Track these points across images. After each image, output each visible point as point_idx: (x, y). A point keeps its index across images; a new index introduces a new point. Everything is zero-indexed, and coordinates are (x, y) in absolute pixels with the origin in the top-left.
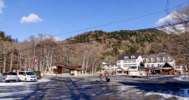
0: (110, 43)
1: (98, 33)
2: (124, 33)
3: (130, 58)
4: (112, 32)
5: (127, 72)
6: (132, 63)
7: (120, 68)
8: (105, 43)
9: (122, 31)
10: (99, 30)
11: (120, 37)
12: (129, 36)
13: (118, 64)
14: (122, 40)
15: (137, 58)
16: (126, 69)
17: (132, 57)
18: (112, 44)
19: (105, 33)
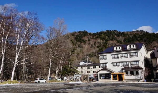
0: (95, 44)
1: (82, 33)
2: (111, 34)
3: (125, 49)
4: (97, 33)
5: (120, 77)
6: (129, 59)
7: (105, 69)
8: (90, 44)
9: (108, 31)
10: (83, 31)
11: (107, 38)
12: (116, 36)
13: (101, 61)
14: (108, 41)
15: (138, 48)
16: (117, 70)
17: (128, 47)
18: (97, 45)
19: (90, 34)
